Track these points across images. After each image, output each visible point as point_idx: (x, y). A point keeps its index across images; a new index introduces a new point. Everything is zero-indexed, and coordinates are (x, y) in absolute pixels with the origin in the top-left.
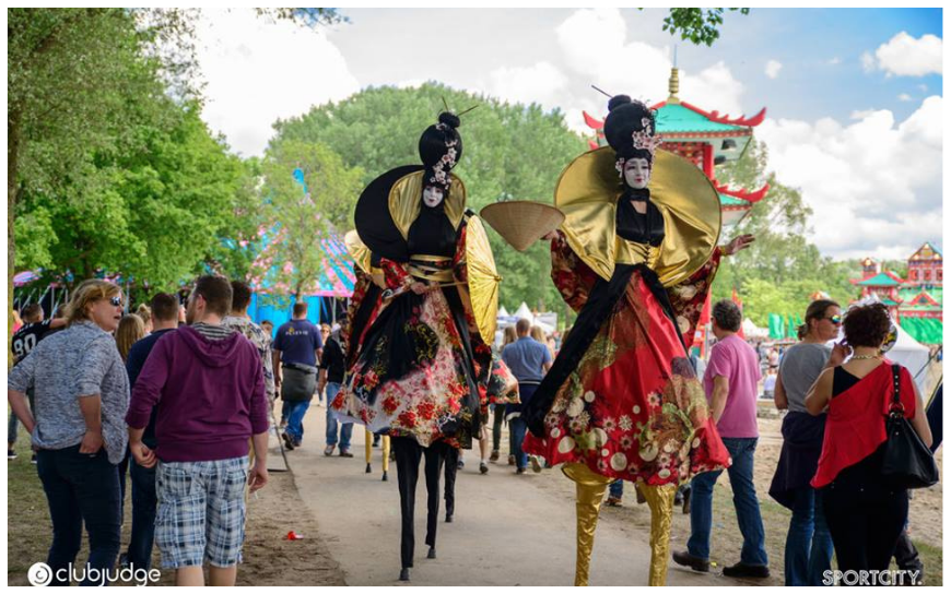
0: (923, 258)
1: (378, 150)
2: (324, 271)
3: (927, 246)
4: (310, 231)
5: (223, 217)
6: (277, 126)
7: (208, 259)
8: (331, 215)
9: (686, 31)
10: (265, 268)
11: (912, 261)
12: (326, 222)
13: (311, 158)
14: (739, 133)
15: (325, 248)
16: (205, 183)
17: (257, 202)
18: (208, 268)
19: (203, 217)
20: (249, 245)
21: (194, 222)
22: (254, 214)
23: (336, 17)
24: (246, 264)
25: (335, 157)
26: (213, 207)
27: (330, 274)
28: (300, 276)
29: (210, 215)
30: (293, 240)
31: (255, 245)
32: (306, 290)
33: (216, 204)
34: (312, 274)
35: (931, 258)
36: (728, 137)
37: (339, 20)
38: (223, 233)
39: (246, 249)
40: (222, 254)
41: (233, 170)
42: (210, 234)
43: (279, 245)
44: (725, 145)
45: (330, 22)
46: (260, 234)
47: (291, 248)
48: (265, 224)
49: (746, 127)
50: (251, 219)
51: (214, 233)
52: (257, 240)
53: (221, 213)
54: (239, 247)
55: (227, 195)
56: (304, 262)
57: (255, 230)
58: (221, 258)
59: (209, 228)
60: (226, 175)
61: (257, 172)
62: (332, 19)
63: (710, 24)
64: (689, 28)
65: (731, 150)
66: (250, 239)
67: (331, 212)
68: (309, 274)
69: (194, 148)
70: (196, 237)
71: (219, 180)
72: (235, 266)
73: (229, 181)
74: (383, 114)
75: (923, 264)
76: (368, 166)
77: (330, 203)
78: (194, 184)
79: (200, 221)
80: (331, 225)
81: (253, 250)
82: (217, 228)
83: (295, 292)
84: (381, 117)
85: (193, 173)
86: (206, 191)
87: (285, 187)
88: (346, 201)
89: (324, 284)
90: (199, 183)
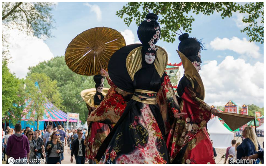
0: (229, 105)
1: (61, 75)
2: (46, 113)
3: (230, 102)
4: (41, 101)
5: (14, 97)
6: (29, 69)
7: (9, 111)
8: (47, 96)
9: (165, 39)
10: (27, 113)
11: (226, 106)
12: (45, 98)
13: (40, 78)
14: (175, 68)
15: (46, 106)
16: (9, 87)
17: (24, 92)
18: (9, 113)
19: (8, 97)
20: (21, 106)
21: (6, 99)
22: (23, 96)
23: (51, 36)
24: (21, 112)
25: (48, 78)
26: (11, 94)
27: (47, 114)
28: (38, 115)
29: (10, 97)
30: (36, 104)
31: (24, 106)
32: (40, 119)
33: (12, 93)
34: (42, 114)
35: (231, 105)
36: (171, 70)
37: (52, 37)
38: (14, 102)
39: (21, 107)
40: (13, 108)
41: (17, 82)
42: (10, 102)
43: (31, 105)
44: (171, 72)
45: (49, 37)
46: (25, 102)
47: (35, 107)
48: (27, 99)
49: (177, 67)
50: (22, 98)
51: (12, 102)
52: (24, 104)
53: (14, 96)
54: (18, 106)
55: (16, 90)
56: (39, 110)
57: (24, 101)
58: (13, 110)
59: (10, 101)
60: (15, 84)
61: (24, 83)
62: (50, 37)
63: (172, 37)
64: (165, 38)
65: (172, 73)
66: (22, 104)
67: (47, 95)
68: (41, 114)
69: (6, 76)
70: (6, 103)
71: (13, 86)
72: (18, 112)
73: (16, 86)
74: (62, 64)
75: (229, 107)
76: (58, 80)
77: (47, 92)
78: (5, 87)
79: (8, 99)
80: (47, 99)
81: (23, 107)
82: (13, 100)
83: (36, 120)
84: (62, 65)
85: (5, 84)
86: (9, 89)
87: (33, 87)
88: (52, 91)
89: (45, 117)
90: (7, 87)
